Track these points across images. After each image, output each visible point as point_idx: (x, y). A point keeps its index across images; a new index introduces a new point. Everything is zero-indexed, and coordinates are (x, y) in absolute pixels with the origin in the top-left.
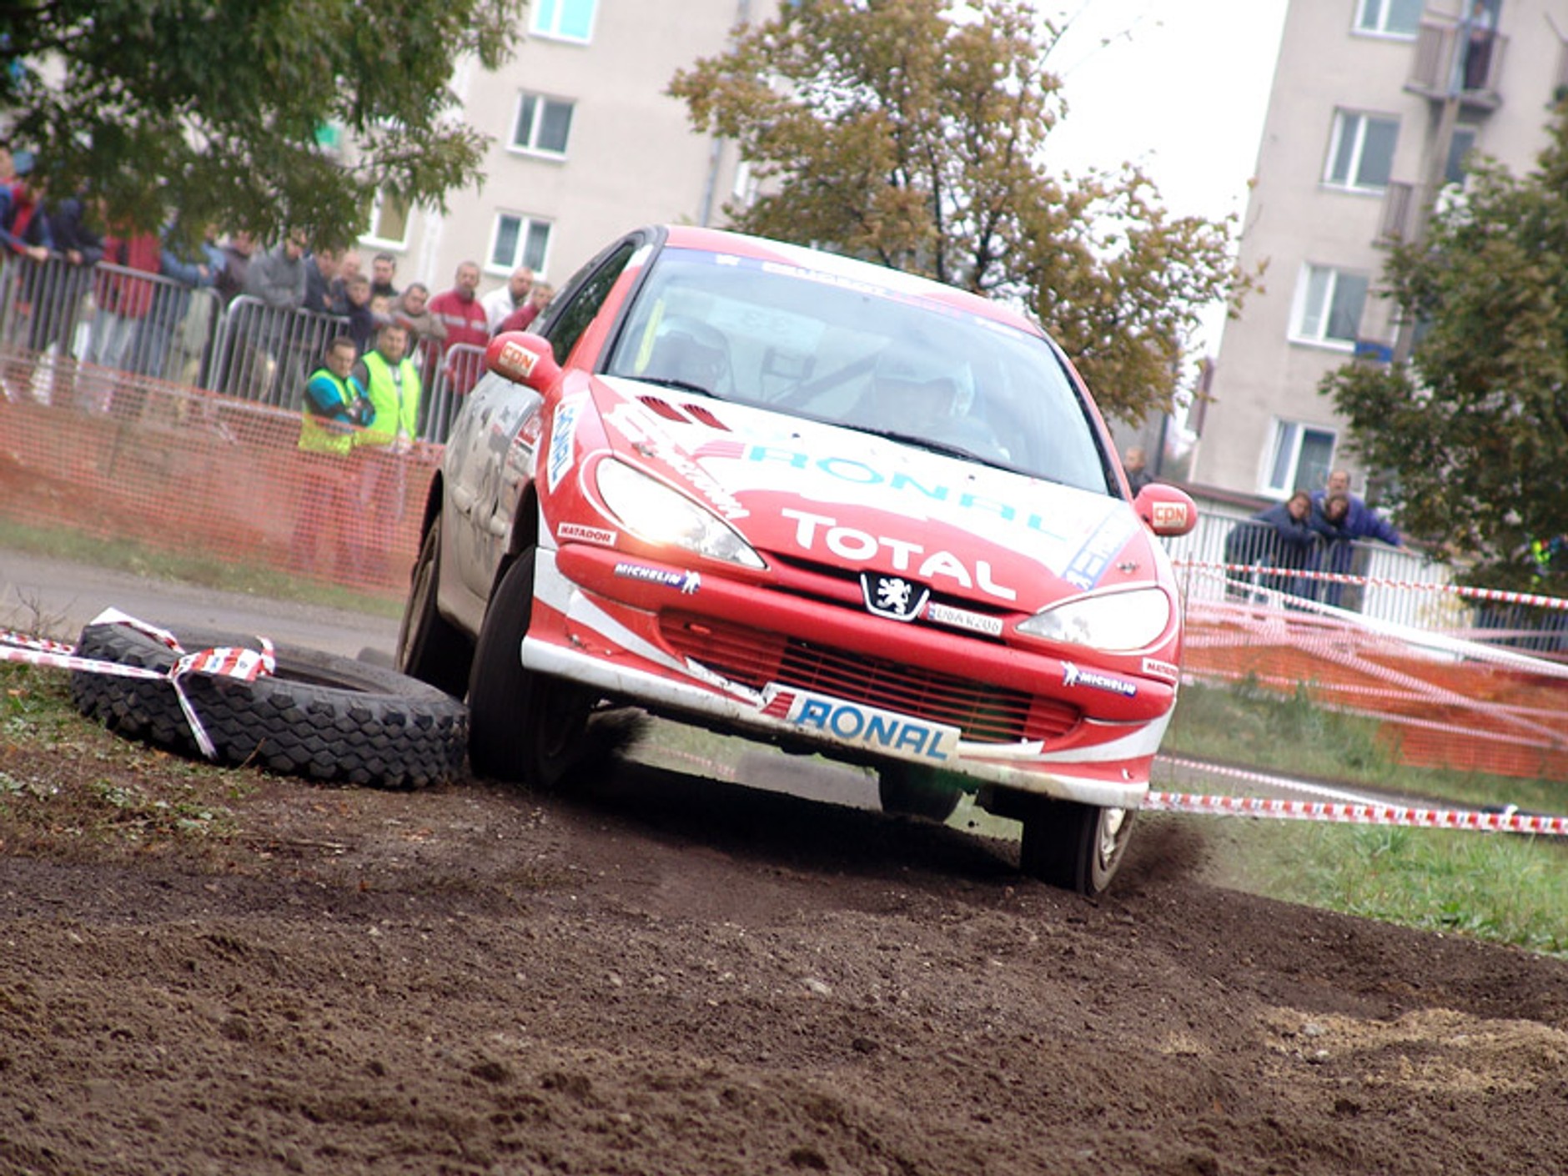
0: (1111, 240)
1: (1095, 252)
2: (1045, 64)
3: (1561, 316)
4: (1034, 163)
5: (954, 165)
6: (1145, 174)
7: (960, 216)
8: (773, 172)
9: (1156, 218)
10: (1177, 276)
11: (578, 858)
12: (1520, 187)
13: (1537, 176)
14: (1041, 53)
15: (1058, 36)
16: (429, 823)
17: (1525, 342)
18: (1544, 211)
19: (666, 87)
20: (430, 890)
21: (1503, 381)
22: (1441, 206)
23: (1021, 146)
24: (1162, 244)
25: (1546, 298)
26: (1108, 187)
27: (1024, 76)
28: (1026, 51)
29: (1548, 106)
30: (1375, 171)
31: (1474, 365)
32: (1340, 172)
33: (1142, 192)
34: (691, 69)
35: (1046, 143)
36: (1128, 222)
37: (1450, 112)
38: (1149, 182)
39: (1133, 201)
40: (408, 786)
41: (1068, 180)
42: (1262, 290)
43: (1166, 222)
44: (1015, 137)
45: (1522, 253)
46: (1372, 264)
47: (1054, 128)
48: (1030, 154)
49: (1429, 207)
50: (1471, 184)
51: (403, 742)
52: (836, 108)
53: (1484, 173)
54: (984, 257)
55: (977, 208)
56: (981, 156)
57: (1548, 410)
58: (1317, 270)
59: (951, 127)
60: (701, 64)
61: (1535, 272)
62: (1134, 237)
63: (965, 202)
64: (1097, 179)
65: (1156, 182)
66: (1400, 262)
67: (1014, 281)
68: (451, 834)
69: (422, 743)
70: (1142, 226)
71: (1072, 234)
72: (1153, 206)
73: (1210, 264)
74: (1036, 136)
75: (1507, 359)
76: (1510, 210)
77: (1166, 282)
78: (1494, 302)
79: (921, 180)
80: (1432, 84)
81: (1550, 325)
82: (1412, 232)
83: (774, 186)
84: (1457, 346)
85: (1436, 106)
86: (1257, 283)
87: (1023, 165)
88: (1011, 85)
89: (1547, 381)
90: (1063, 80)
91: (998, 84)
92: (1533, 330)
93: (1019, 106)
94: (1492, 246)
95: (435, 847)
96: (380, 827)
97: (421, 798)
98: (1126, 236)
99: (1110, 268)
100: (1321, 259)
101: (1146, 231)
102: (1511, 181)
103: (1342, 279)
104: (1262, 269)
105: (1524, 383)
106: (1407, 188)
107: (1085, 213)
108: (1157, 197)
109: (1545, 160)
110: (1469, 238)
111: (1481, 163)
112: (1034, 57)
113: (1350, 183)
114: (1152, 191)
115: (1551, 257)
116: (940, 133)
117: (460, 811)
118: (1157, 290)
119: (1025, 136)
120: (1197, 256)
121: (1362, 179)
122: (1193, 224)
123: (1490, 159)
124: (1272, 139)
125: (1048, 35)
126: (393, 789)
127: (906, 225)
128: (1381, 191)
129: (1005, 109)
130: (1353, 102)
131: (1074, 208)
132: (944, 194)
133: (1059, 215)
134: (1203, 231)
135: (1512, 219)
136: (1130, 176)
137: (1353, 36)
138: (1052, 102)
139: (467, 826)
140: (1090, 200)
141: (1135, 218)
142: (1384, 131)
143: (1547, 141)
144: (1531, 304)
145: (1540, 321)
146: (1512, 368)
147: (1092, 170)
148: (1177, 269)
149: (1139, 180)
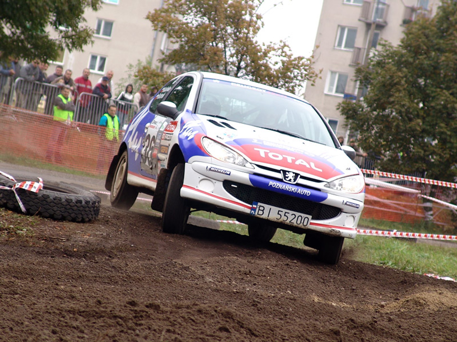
0: (276, 63)
1: (271, 66)
2: (258, 11)
3: (407, 87)
4: (254, 40)
5: (230, 41)
6: (287, 44)
7: (232, 56)
8: (177, 42)
9: (290, 56)
10: (296, 74)
12: (395, 49)
13: (400, 46)
14: (256, 8)
15: (261, 3)
16: (90, 232)
17: (397, 94)
18: (402, 56)
19: (146, 17)
20: (93, 252)
21: (390, 106)
22: (371, 55)
23: (250, 35)
24: (291, 64)
25: (403, 82)
26: (276, 47)
27: (251, 15)
28: (252, 8)
29: (401, 25)
30: (350, 44)
31: (382, 101)
32: (340, 44)
33: (286, 49)
34: (153, 12)
35: (257, 35)
36: (282, 58)
37: (373, 27)
38: (288, 46)
39: (283, 52)
40: (83, 221)
41: (264, 45)
42: (321, 78)
43: (293, 58)
44: (248, 33)
45: (396, 68)
46: (350, 72)
47: (260, 30)
48: (253, 38)
49: (368, 55)
50: (379, 48)
51: (81, 208)
52: (195, 24)
53: (384, 45)
54: (239, 68)
55: (237, 52)
56: (238, 39)
57: (404, 114)
58: (333, 73)
59: (229, 30)
60: (156, 10)
61: (400, 74)
62: (283, 62)
63: (233, 52)
64: (272, 45)
65: (290, 46)
66: (359, 71)
67: (248, 75)
68: (96, 235)
69: (87, 209)
70: (285, 59)
71: (265, 61)
72: (289, 53)
73: (306, 70)
74: (255, 33)
75: (392, 99)
76: (392, 55)
77: (292, 75)
78: (388, 82)
79: (221, 45)
80: (367, 19)
81: (404, 89)
82: (362, 62)
83: (176, 46)
84: (377, 95)
85: (368, 25)
86: (320, 75)
87: (251, 41)
88: (247, 17)
89: (403, 106)
90: (262, 16)
91: (243, 17)
92: (400, 91)
93: (250, 24)
94: (387, 66)
95: (92, 239)
96: (75, 233)
97: (87, 225)
98: (281, 62)
99: (276, 71)
100: (334, 69)
101: (287, 60)
102: (392, 47)
103: (340, 76)
104: (321, 71)
105: (397, 107)
106: (359, 49)
107: (269, 55)
108: (290, 50)
109: (402, 41)
110: (380, 64)
111: (383, 42)
112: (254, 9)
113: (343, 47)
114: (289, 49)
115: (405, 69)
116: (226, 31)
117: (98, 229)
118: (289, 77)
119: (251, 32)
120: (302, 68)
121: (346, 46)
122: (300, 58)
123: (386, 41)
124: (320, 34)
125: (258, 3)
126: (79, 222)
127: (217, 58)
128: (352, 50)
129: (246, 24)
130: (343, 24)
131: (265, 54)
132: (227, 49)
133: (261, 56)
134: (304, 60)
135: (392, 57)
136: (282, 44)
137: (343, 4)
138: (259, 22)
139: (101, 233)
140: (270, 51)
141: (284, 56)
142: (353, 32)
143: (403, 36)
144: (398, 83)
145: (401, 88)
146: (393, 102)
147: (271, 43)
148: (296, 72)
149: (285, 45)
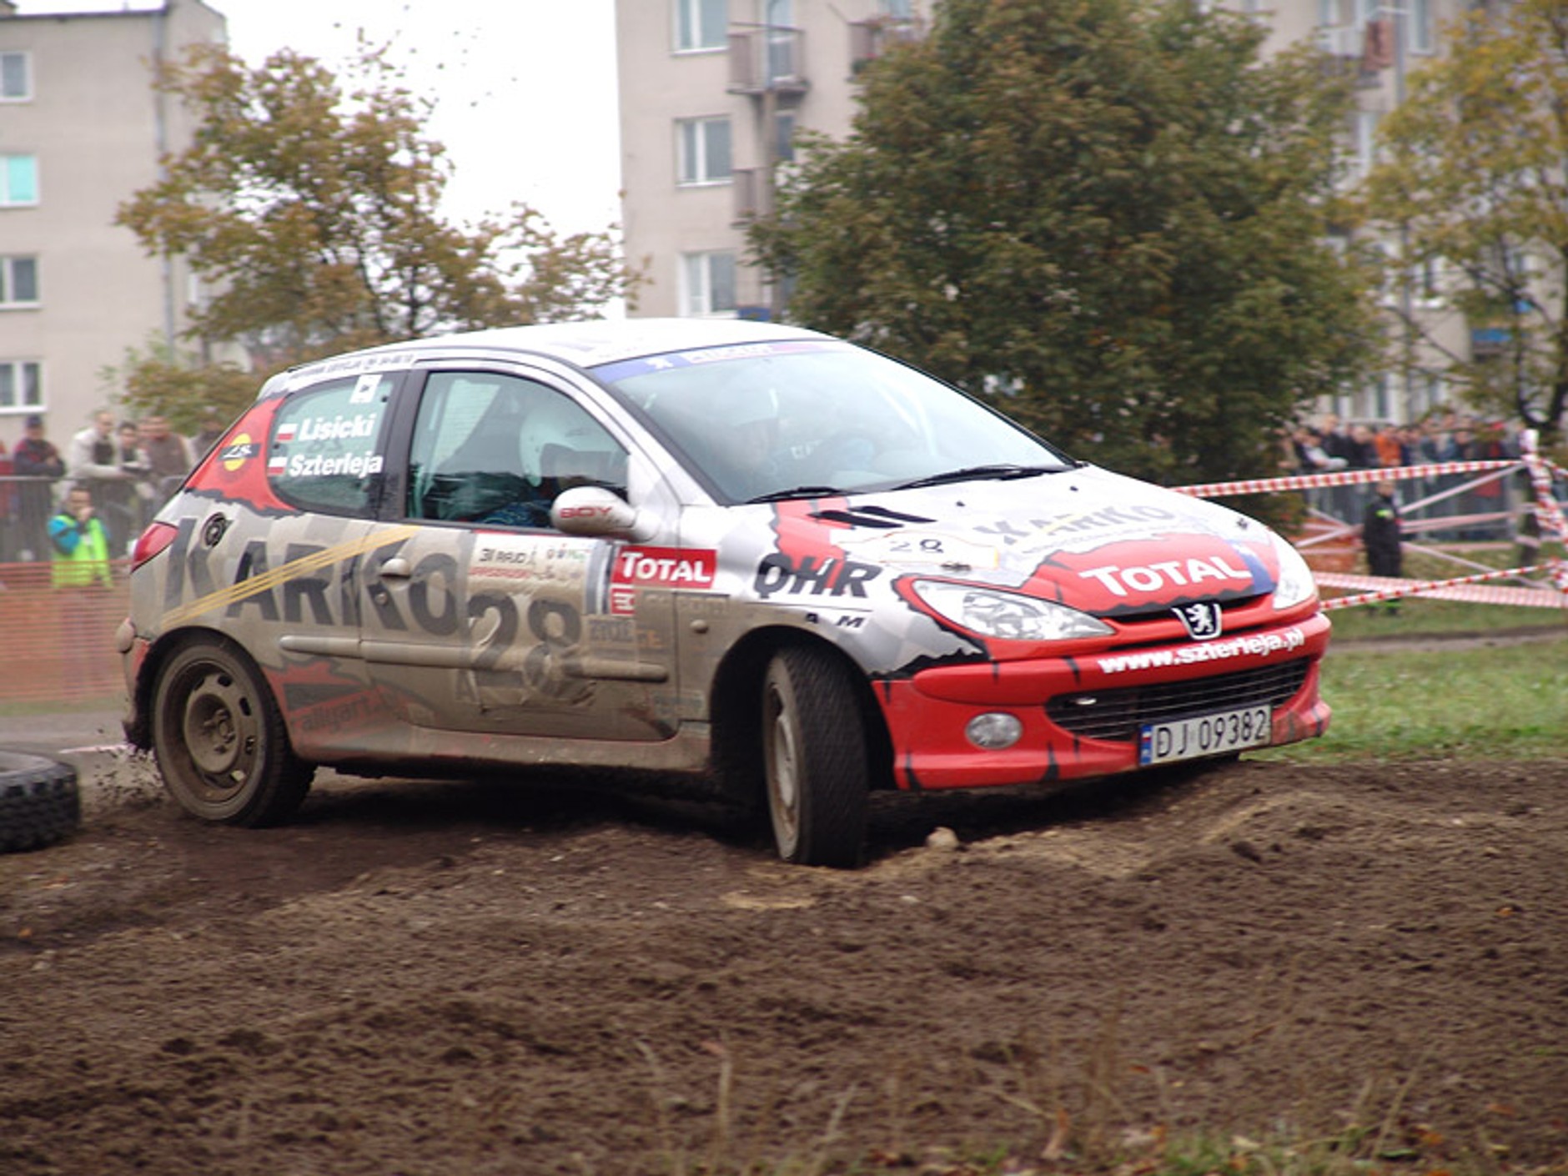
0: (516, 268)
1: (504, 280)
2: (426, 134)
3: (902, 248)
4: (437, 218)
5: (372, 234)
6: (531, 206)
7: (385, 277)
8: (220, 275)
9: (547, 241)
10: (577, 285)
11: (195, 872)
12: (844, 150)
13: (855, 138)
14: (421, 126)
15: (431, 106)
16: (64, 871)
17: (877, 276)
18: (866, 163)
19: (112, 219)
20: (81, 924)
21: (865, 313)
22: (781, 180)
23: (423, 207)
24: (559, 262)
25: (886, 235)
26: (503, 225)
27: (412, 147)
28: (411, 127)
29: (850, 80)
30: (719, 166)
31: (840, 303)
32: (691, 174)
33: (533, 223)
34: (132, 200)
35: (441, 201)
36: (526, 250)
37: (769, 102)
38: (534, 213)
39: (529, 232)
40: (39, 845)
41: (468, 227)
42: (650, 282)
43: (558, 242)
44: (416, 201)
45: (858, 203)
46: (736, 242)
47: (448, 185)
48: (431, 212)
49: (772, 182)
50: (801, 156)
51: (26, 810)
52: (261, 208)
53: (809, 145)
54: (415, 305)
55: (399, 265)
56: (392, 222)
57: (908, 327)
58: (691, 256)
59: (363, 203)
60: (140, 194)
61: (872, 217)
62: (535, 260)
63: (388, 262)
64: (492, 219)
65: (541, 212)
66: (758, 234)
67: (441, 319)
68: (84, 876)
69: (43, 807)
70: (540, 250)
71: (482, 270)
72: (543, 231)
73: (603, 268)
74: (434, 195)
75: (865, 292)
76: (839, 169)
77: (568, 292)
78: (843, 249)
79: (348, 253)
80: (750, 83)
81: (896, 257)
82: (762, 208)
83: (224, 285)
84: (820, 292)
85: (757, 99)
86: (646, 276)
87: (430, 222)
88: (402, 158)
89: (901, 304)
90: (445, 144)
91: (393, 159)
92: (881, 265)
93: (415, 174)
94: (832, 202)
95: (75, 889)
96: (23, 885)
97: (52, 853)
98: (527, 261)
99: (521, 290)
100: (692, 247)
101: (544, 255)
102: (832, 146)
103: (715, 260)
104: (647, 261)
105: (885, 310)
106: (748, 172)
107: (489, 251)
108: (546, 224)
109: (858, 123)
110: (811, 202)
111: (806, 138)
112: (415, 130)
113: (702, 180)
114: (541, 221)
115: (882, 202)
116: (352, 209)
117: (87, 855)
118: (563, 300)
119: (424, 197)
120: (589, 265)
121: (712, 173)
122: (580, 239)
123: (813, 133)
124: (629, 158)
125: (426, 109)
126: (27, 850)
127: (342, 295)
128: (728, 181)
129: (402, 180)
130: (687, 113)
131: (479, 247)
132: (368, 261)
133: (469, 257)
134: (590, 243)
135: (840, 175)
136: (520, 211)
137: (676, 57)
138: (440, 164)
139: (97, 866)
140: (490, 240)
141: (533, 245)
142: (719, 128)
143: (855, 108)
144: (874, 244)
145: (884, 256)
146: (871, 300)
147: (487, 213)
148: (577, 280)
149: (529, 213)
